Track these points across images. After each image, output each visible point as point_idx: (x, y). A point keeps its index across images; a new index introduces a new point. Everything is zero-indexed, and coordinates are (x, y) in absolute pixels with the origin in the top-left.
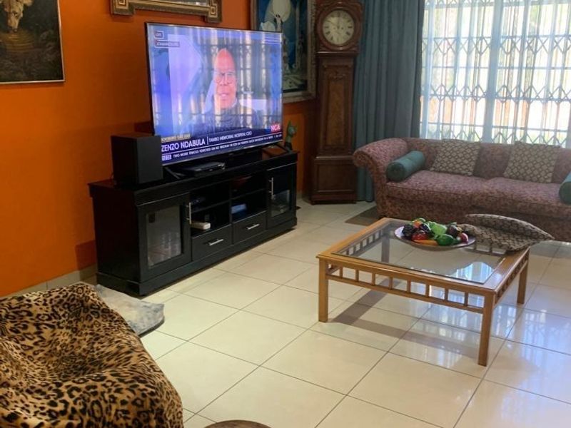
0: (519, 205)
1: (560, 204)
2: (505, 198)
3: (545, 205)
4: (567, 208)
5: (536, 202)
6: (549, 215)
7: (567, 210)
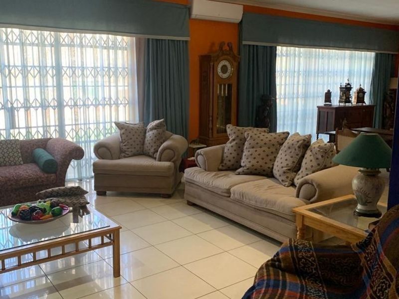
0: (21, 182)
1: (46, 175)
2: (9, 180)
3: (37, 178)
4: (52, 176)
5: (31, 177)
6: (42, 184)
7: (52, 178)
